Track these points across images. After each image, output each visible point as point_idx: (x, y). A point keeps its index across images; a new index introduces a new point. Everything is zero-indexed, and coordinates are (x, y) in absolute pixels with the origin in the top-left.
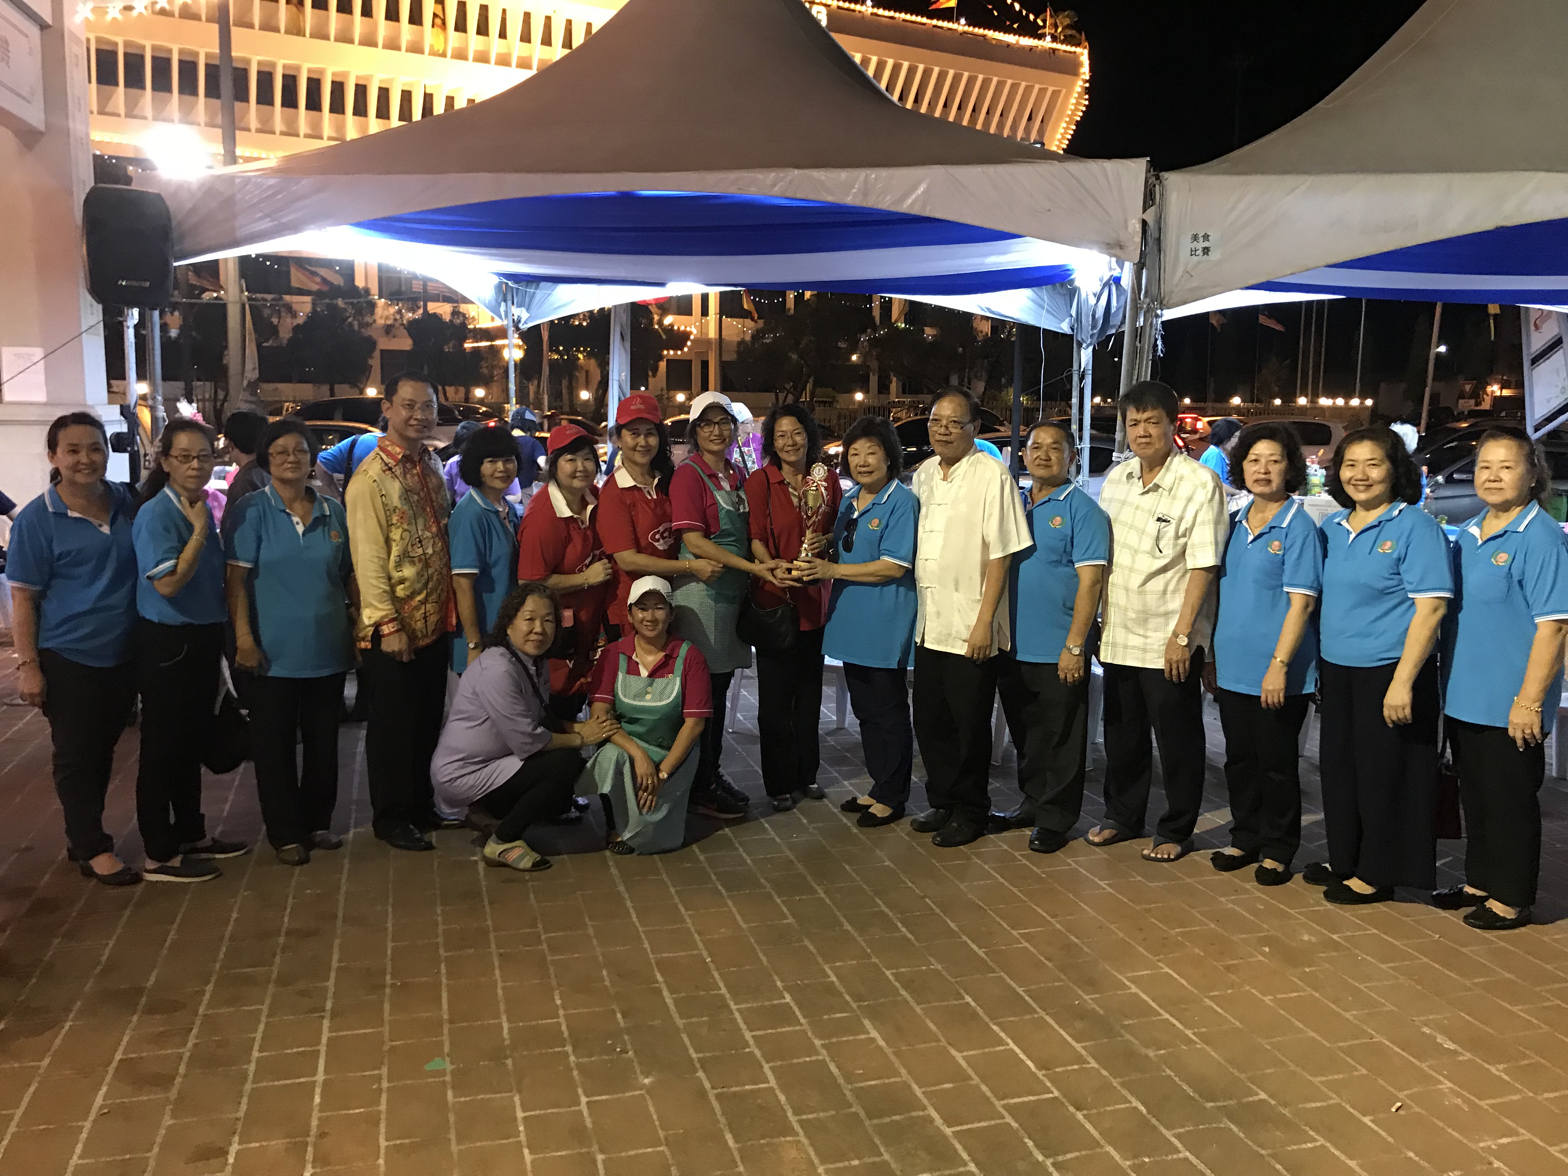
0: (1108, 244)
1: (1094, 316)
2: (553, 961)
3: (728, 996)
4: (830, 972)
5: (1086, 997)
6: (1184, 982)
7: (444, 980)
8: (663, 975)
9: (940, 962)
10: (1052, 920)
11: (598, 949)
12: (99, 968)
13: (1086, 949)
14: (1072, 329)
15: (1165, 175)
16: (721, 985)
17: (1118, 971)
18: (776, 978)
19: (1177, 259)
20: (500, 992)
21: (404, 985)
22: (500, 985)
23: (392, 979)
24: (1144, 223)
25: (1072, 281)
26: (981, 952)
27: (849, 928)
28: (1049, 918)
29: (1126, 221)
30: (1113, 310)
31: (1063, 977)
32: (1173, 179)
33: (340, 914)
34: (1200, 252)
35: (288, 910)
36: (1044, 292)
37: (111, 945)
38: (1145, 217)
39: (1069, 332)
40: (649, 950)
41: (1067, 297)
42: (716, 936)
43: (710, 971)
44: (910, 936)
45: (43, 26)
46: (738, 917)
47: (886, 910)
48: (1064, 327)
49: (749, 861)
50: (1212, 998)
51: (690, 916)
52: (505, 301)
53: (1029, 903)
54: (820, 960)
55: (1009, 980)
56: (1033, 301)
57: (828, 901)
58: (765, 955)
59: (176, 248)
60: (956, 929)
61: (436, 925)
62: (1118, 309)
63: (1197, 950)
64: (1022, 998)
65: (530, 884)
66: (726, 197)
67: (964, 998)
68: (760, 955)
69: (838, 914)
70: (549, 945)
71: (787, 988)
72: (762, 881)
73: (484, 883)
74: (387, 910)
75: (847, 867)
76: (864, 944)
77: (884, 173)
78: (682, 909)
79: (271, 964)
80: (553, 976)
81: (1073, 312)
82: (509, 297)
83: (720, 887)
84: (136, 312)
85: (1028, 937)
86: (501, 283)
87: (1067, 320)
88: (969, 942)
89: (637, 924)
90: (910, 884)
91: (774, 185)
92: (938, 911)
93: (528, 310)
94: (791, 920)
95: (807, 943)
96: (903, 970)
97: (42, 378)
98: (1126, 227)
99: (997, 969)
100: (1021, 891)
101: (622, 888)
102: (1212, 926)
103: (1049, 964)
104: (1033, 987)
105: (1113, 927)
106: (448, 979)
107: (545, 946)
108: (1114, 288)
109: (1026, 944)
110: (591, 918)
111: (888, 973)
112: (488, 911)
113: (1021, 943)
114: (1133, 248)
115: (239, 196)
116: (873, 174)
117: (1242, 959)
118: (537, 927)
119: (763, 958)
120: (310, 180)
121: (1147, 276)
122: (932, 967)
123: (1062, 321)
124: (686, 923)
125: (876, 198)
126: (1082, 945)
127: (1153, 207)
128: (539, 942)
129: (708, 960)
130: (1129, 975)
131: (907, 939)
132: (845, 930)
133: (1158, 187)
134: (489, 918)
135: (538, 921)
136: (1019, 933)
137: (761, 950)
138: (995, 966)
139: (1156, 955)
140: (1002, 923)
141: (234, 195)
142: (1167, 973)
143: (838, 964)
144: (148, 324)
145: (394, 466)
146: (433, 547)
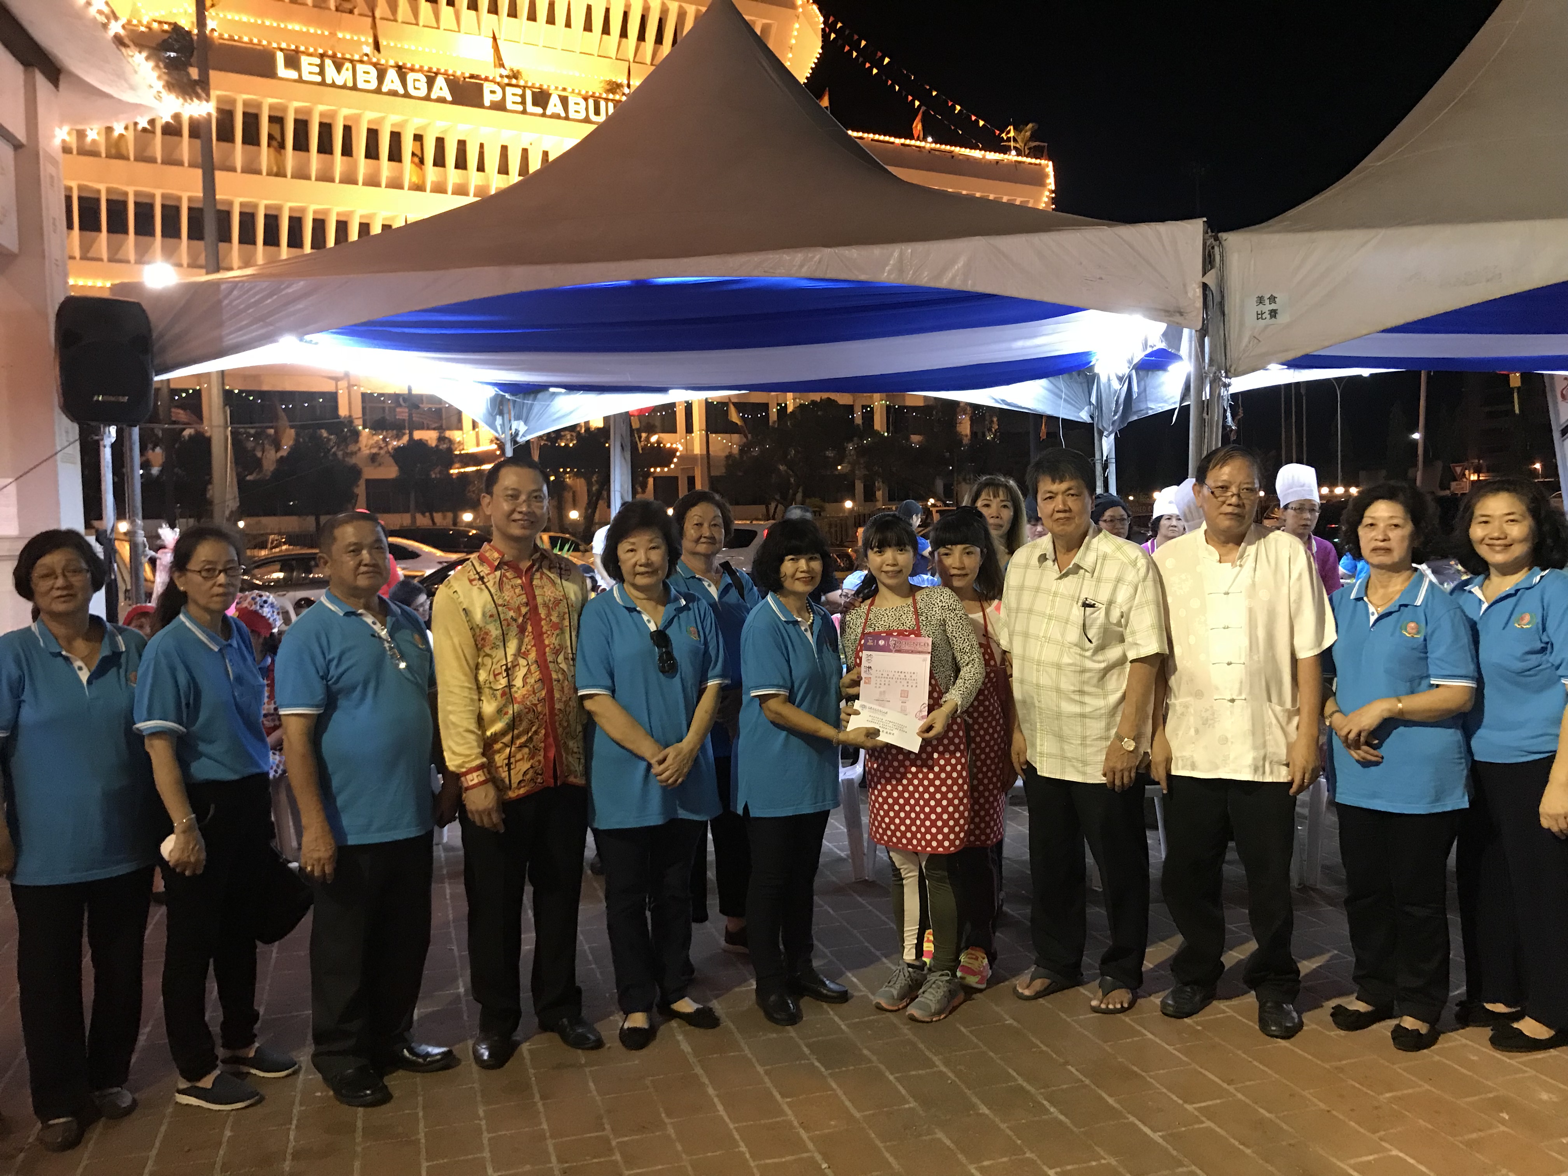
0: (1167, 311)
1: (1117, 401)
6: (1424, 1169)
9: (1110, 1153)
10: (1231, 1089)
11: (684, 1156)
13: (1285, 1127)
14: (1092, 417)
15: (1223, 236)
17: (1338, 1159)
19: (1242, 324)
24: (1205, 286)
25: (1091, 368)
26: (1156, 1137)
27: (987, 1111)
28: (1225, 1085)
29: (1185, 286)
30: (1135, 396)
32: (1232, 240)
33: (359, 1124)
34: (1267, 315)
35: (295, 1122)
36: (1061, 381)
38: (1205, 280)
39: (1089, 420)
40: (748, 1156)
41: (1085, 385)
42: (826, 1131)
44: (1062, 1118)
45: (17, 146)
46: (848, 1104)
47: (1025, 1084)
48: (1084, 416)
49: (843, 1027)
51: (788, 1104)
52: (501, 413)
53: (1194, 1066)
54: (962, 1158)
56: (1050, 391)
57: (950, 1074)
59: (157, 361)
60: (1116, 1105)
62: (1139, 394)
63: (1422, 1123)
65: (587, 1070)
66: (749, 281)
68: (887, 1155)
70: (622, 1155)
72: (865, 1052)
74: (417, 1114)
75: (962, 1029)
76: (1010, 1133)
77: (921, 247)
78: (778, 1097)
81: (1093, 400)
82: (505, 410)
83: (817, 1064)
84: (113, 430)
85: (1208, 1113)
86: (497, 395)
87: (1086, 409)
88: (1139, 1124)
89: (726, 1118)
90: (1044, 1048)
91: (801, 266)
92: (1087, 1082)
93: (526, 423)
94: (913, 1104)
95: (940, 1135)
96: (1069, 1167)
97: (13, 510)
98: (1186, 293)
99: (1186, 1161)
100: (1178, 1050)
101: (699, 1070)
102: (1427, 1087)
103: (1248, 1151)
105: (1306, 1093)
107: (618, 1157)
108: (1134, 372)
109: (1209, 1124)
110: (669, 1115)
112: (541, 1109)
113: (1202, 1122)
114: (1194, 313)
115: (226, 302)
116: (908, 249)
117: (1480, 1130)
118: (604, 1129)
119: (891, 1159)
120: (302, 283)
121: (1211, 343)
122: (1103, 1161)
123: (1081, 409)
124: (786, 1115)
125: (914, 273)
126: (1278, 1121)
127: (1213, 271)
128: (610, 1151)
129: (824, 1166)
130: (1352, 1161)
131: (1061, 1123)
132: (983, 1114)
133: (1216, 249)
134: (543, 1120)
135: (605, 1120)
136: (1195, 1109)
137: (887, 1149)
138: (1181, 1157)
139: (1374, 1131)
140: (1169, 1094)
141: (220, 302)
142: (1397, 1156)
143: (986, 1163)
144: (127, 444)
145: (488, 574)
146: (525, 677)
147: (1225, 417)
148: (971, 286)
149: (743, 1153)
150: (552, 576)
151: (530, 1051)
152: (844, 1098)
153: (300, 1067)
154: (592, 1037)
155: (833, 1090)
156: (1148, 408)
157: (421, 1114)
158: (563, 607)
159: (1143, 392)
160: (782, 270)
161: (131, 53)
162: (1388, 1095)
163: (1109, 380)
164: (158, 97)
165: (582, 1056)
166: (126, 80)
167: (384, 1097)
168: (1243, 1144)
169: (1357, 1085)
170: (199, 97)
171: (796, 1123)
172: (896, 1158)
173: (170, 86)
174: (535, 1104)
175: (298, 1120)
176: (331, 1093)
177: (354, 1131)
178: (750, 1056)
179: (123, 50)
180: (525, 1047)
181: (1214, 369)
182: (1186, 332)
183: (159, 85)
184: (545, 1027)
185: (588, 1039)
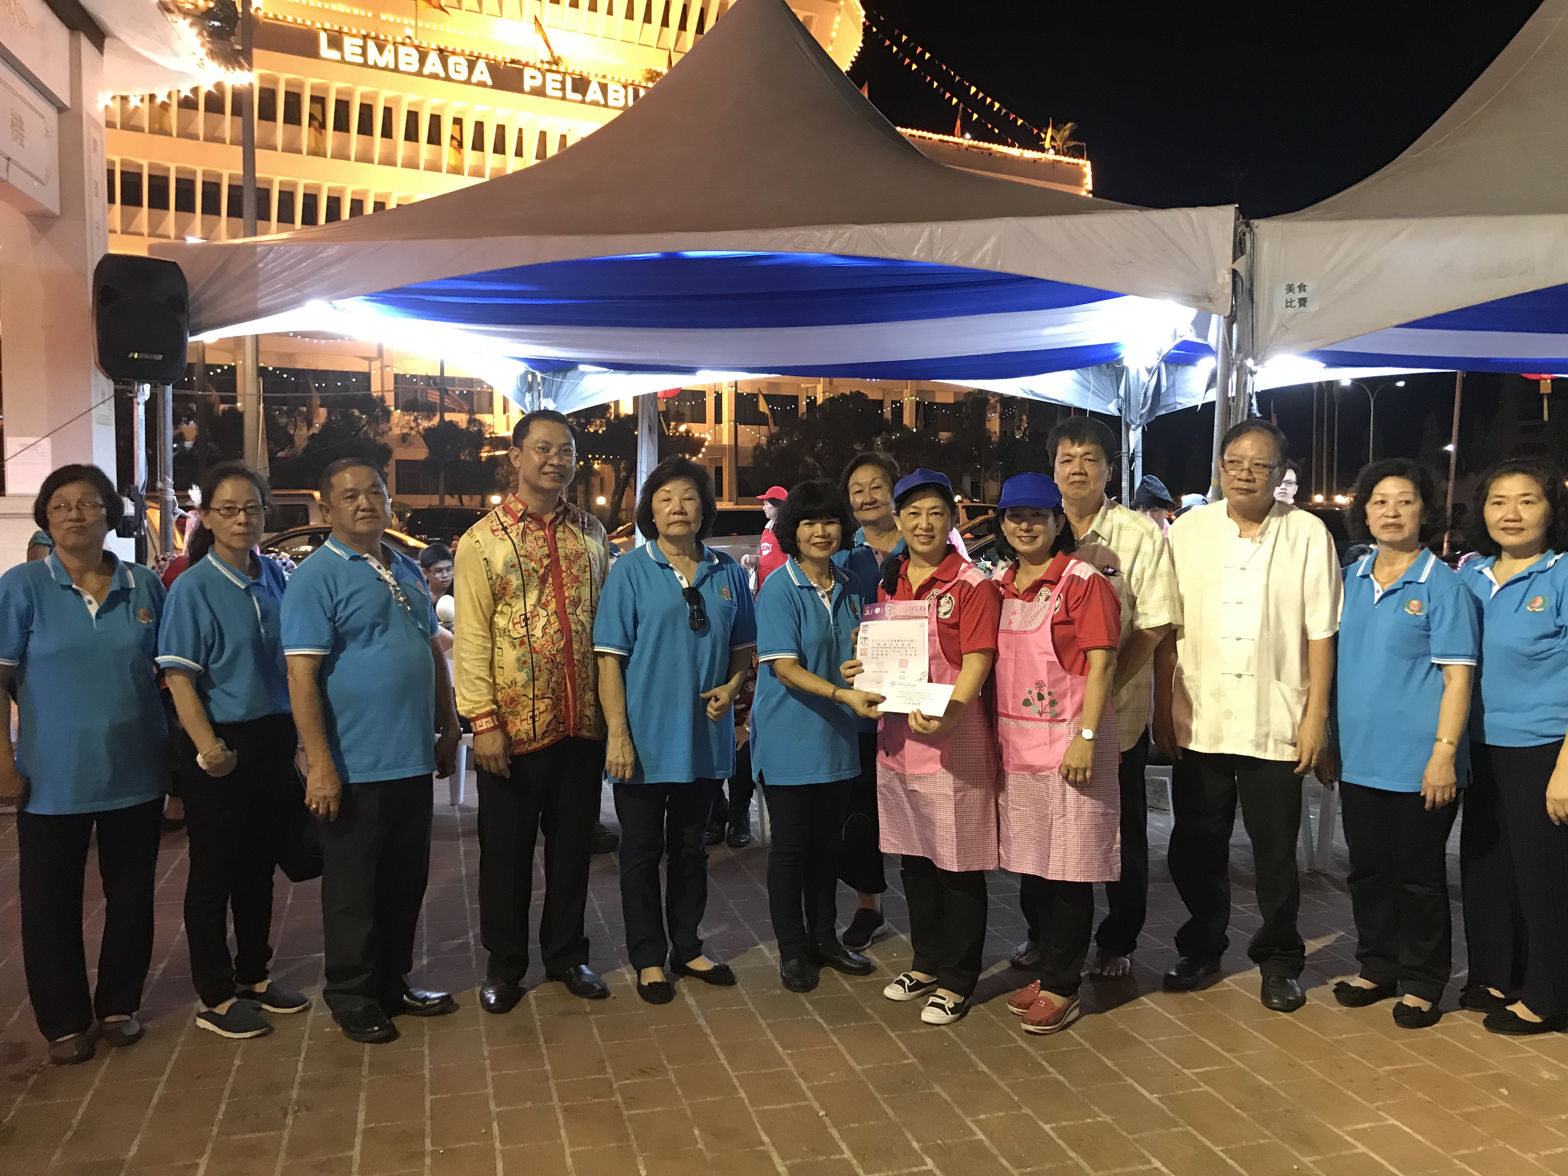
0: (1195, 297)
1: (1145, 394)
2: (631, 1118)
3: (854, 1162)
4: (974, 1128)
5: (1305, 1160)
6: (1420, 1138)
7: (497, 1145)
8: (768, 1134)
9: (1106, 1112)
10: (1231, 1056)
11: (683, 1100)
12: (69, 1134)
13: (1282, 1094)
14: (1120, 411)
15: (1255, 222)
16: (844, 1147)
17: (1334, 1125)
18: (909, 1136)
19: (1270, 312)
20: (569, 1160)
21: (447, 1151)
22: (567, 1152)
23: (433, 1144)
24: (1235, 273)
25: (1120, 361)
26: (1154, 1098)
27: (985, 1069)
28: (1225, 1054)
29: (1214, 272)
30: (1163, 390)
31: (1266, 1132)
32: (1262, 226)
33: (366, 1058)
34: (1296, 303)
35: (303, 1055)
36: (1090, 374)
37: (85, 1103)
38: (1235, 266)
39: (1117, 414)
40: (747, 1101)
41: (1114, 378)
42: (825, 1082)
43: (826, 1128)
44: (1061, 1078)
45: (61, 109)
46: (847, 1056)
47: (1025, 1045)
48: (1112, 409)
50: (1461, 1158)
51: (790, 1055)
52: (531, 391)
53: (1195, 1034)
54: (959, 1111)
55: (1200, 1138)
56: (1078, 382)
58: (890, 1106)
59: (191, 322)
61: (483, 1070)
62: (1168, 388)
63: (1420, 1095)
64: (1224, 1161)
65: (592, 1017)
66: (780, 257)
67: (1149, 1162)
68: (885, 1106)
69: (967, 1050)
70: (623, 1096)
71: (927, 1150)
72: (868, 1010)
73: (537, 1017)
74: (423, 1052)
76: (1008, 1090)
77: (951, 227)
78: (779, 1048)
79: (283, 1126)
80: (633, 1137)
81: (1122, 393)
82: (535, 388)
83: (819, 1020)
84: (147, 387)
85: (1206, 1078)
86: (527, 372)
87: (1114, 401)
88: (1136, 1085)
91: (831, 242)
92: (1087, 1045)
93: (555, 400)
94: (912, 1060)
95: (937, 1089)
96: (1065, 1123)
98: (1215, 278)
100: (1179, 1019)
101: (702, 1021)
102: (1428, 1062)
103: (1244, 1115)
104: (1233, 1146)
105: (1304, 1063)
106: (502, 1143)
107: (618, 1098)
108: (1163, 366)
109: (1206, 1088)
110: (670, 1061)
111: (1047, 1128)
112: (545, 1052)
113: (1199, 1086)
114: (1223, 300)
115: (260, 265)
116: (939, 228)
117: (1479, 1105)
118: (606, 1073)
119: (889, 1110)
120: (337, 247)
121: (1239, 330)
122: (1099, 1119)
123: (1110, 402)
124: (786, 1066)
125: (943, 253)
126: (1276, 1089)
127: (1244, 257)
128: (611, 1092)
129: (822, 1113)
130: (1349, 1129)
131: (1058, 1081)
132: (983, 1072)
133: (1248, 236)
134: (546, 1061)
135: (607, 1064)
136: (1194, 1074)
137: (884, 1100)
138: (1177, 1118)
139: (1372, 1102)
140: (1169, 1060)
141: (255, 265)
142: (1393, 1125)
143: (982, 1117)
144: (160, 402)
145: (510, 526)
146: (544, 628)
147: (1251, 405)
148: (1000, 267)
149: (743, 1099)
150: (574, 529)
151: (536, 998)
152: (844, 1051)
153: (310, 1005)
154: (598, 987)
155: (834, 1044)
156: (1176, 403)
157: (427, 1052)
158: (583, 562)
159: (1172, 386)
160: (811, 246)
161: (175, 19)
162: (1387, 1068)
163: (1138, 373)
164: (201, 65)
165: (586, 1004)
166: (171, 48)
167: (391, 1035)
168: (1240, 1108)
169: (1357, 1058)
170: (241, 67)
171: (795, 1073)
172: (893, 1109)
173: (213, 54)
174: (540, 1047)
175: (307, 1053)
176: (340, 1029)
177: (361, 1065)
178: (753, 1010)
179: (168, 15)
180: (532, 994)
181: (1241, 355)
182: (1214, 318)
183: (202, 52)
184: (552, 976)
185: (595, 988)
